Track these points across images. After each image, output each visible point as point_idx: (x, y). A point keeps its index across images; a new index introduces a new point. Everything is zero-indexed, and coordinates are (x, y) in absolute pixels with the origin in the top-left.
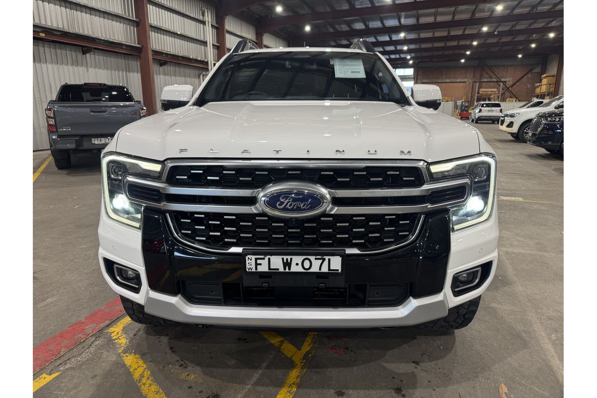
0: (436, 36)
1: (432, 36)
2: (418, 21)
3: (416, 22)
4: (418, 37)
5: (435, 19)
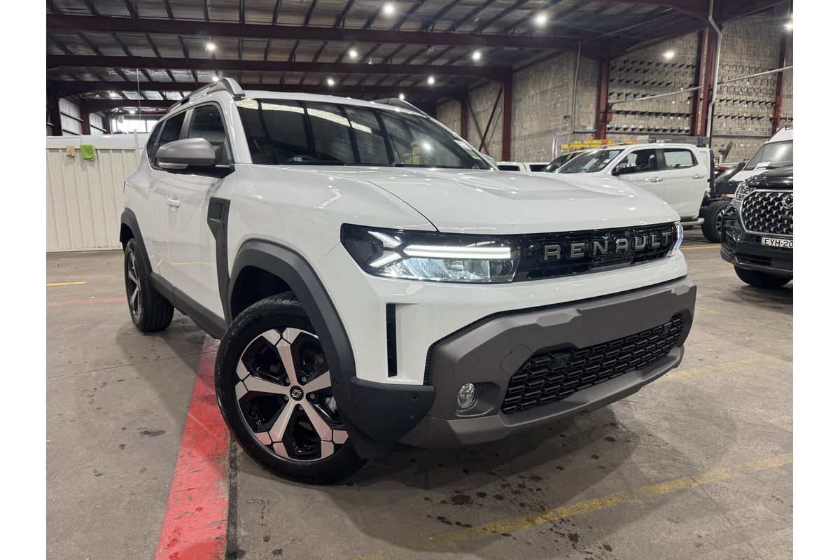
0: (269, 59)
1: (262, 60)
2: (242, 17)
3: (238, 19)
4: (237, 59)
5: (275, 19)
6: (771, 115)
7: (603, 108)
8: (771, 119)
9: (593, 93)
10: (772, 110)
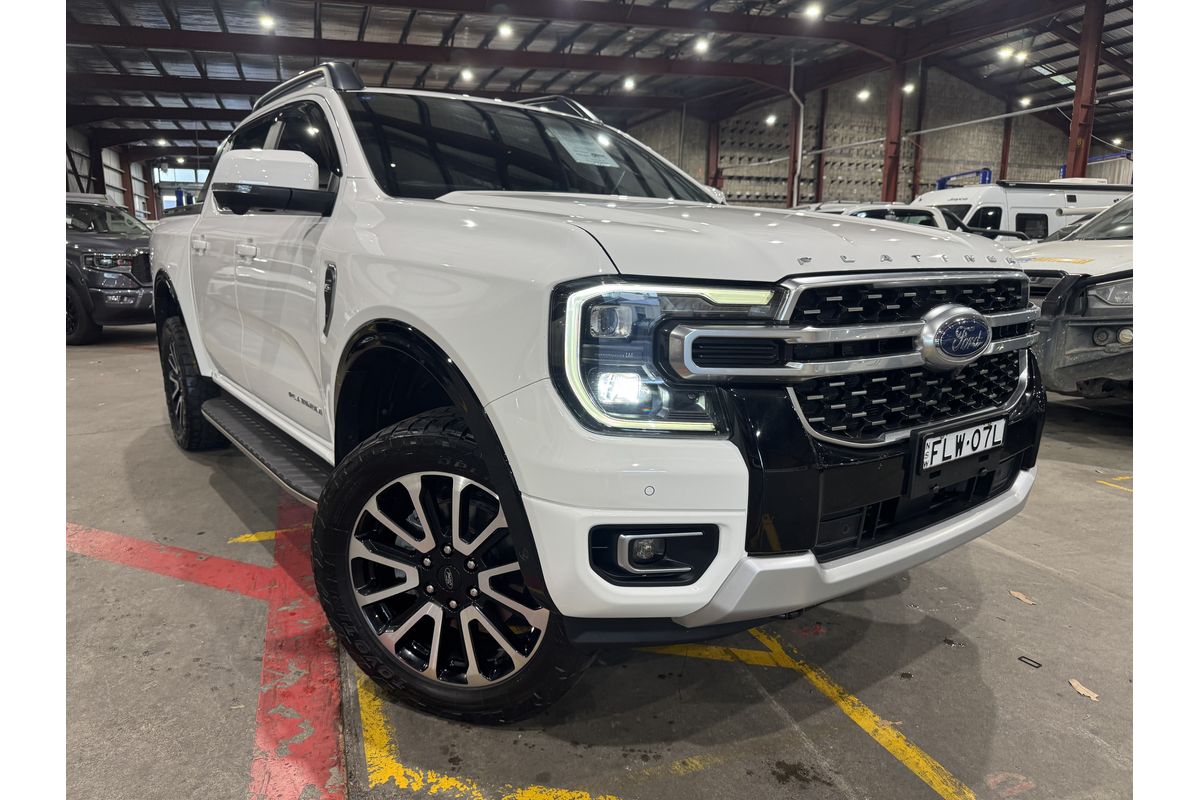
6: (910, 181)
7: (713, 173)
8: (910, 185)
9: (702, 157)
10: (911, 175)
